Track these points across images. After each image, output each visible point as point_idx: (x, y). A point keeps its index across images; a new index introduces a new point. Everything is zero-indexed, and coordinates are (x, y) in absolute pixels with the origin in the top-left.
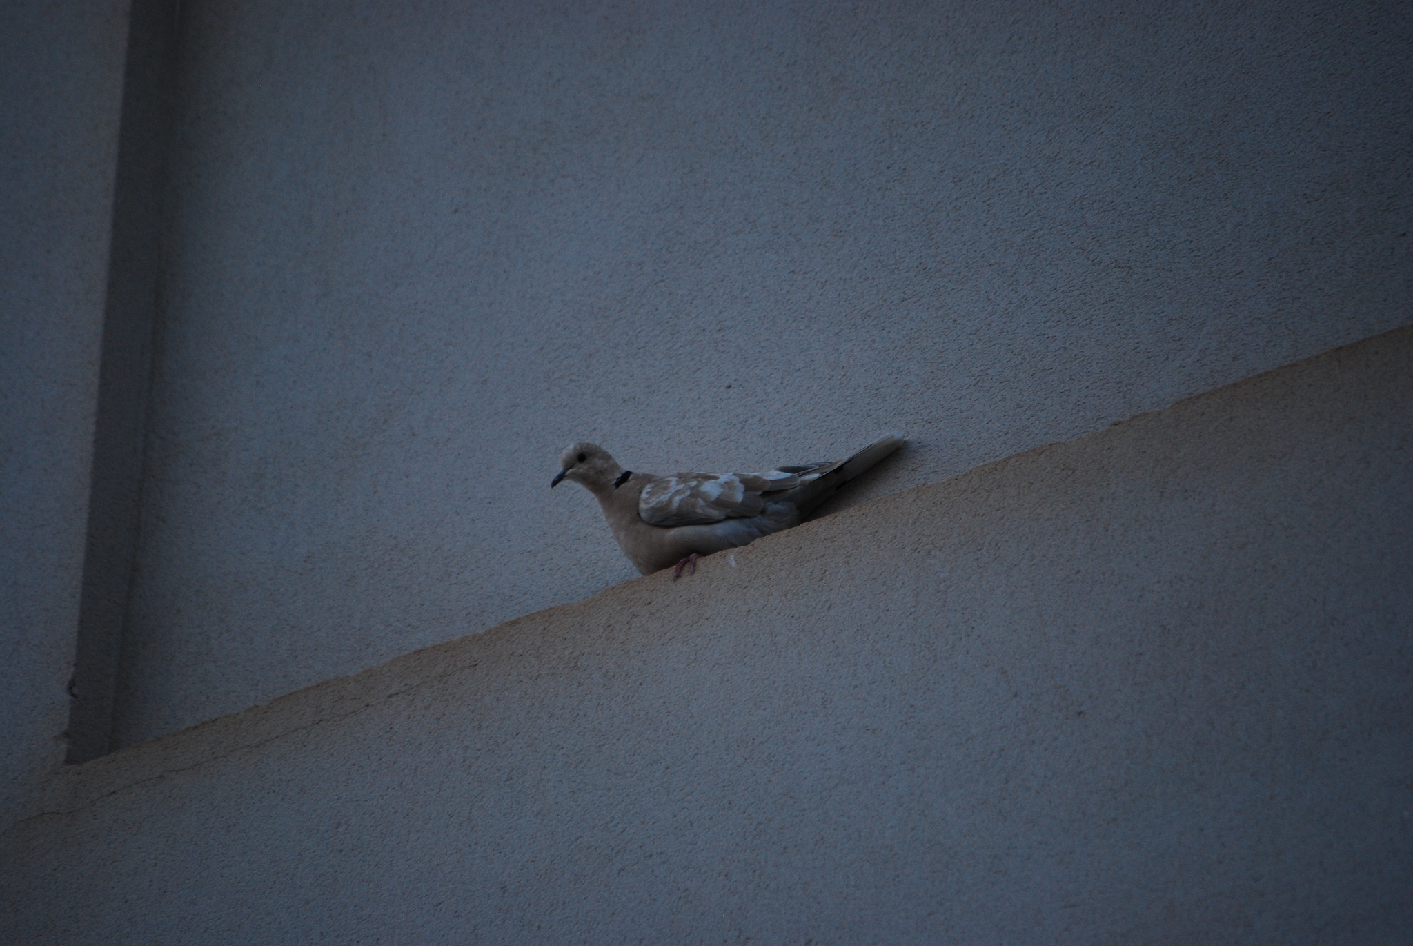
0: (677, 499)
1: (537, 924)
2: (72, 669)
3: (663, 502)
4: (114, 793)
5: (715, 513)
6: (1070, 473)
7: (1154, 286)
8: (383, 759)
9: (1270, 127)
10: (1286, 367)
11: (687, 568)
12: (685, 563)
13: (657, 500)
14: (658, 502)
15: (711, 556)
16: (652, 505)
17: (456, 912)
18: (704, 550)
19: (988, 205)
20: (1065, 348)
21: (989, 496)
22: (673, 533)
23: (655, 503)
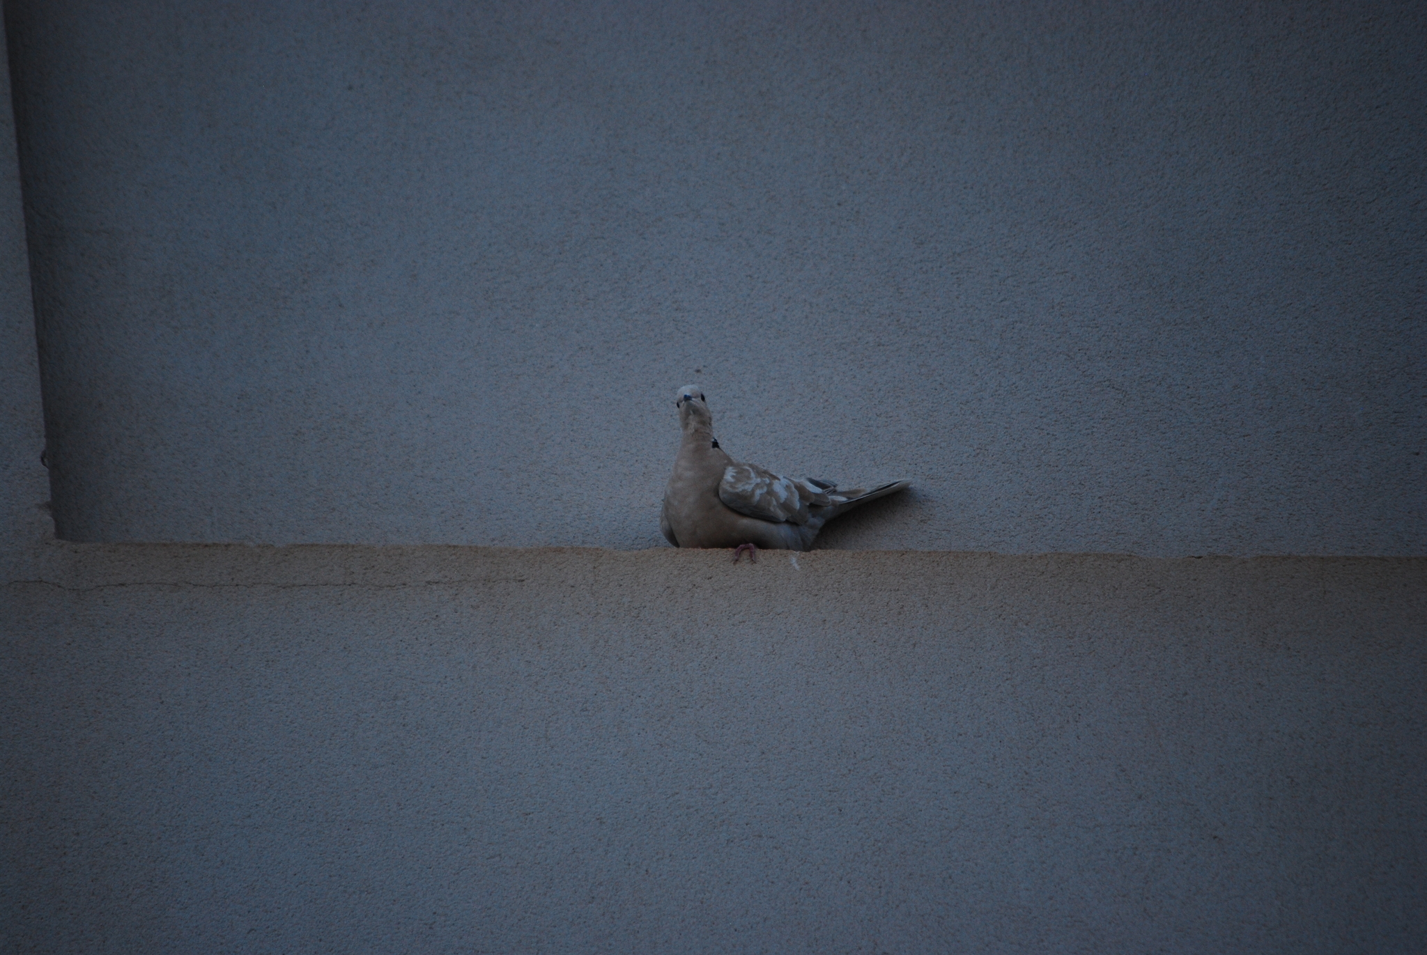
0: (758, 492)
1: (645, 868)
2: (44, 440)
3: (747, 492)
4: (123, 585)
5: (781, 515)
6: (1157, 591)
7: (1155, 419)
8: (435, 646)
9: (1252, 300)
10: (1375, 558)
11: (745, 554)
12: (743, 549)
13: (743, 488)
14: (743, 490)
15: (770, 551)
16: (737, 491)
17: (550, 828)
18: (763, 543)
19: (958, 278)
20: (1069, 451)
21: (1071, 586)
22: (746, 522)
23: (740, 490)
